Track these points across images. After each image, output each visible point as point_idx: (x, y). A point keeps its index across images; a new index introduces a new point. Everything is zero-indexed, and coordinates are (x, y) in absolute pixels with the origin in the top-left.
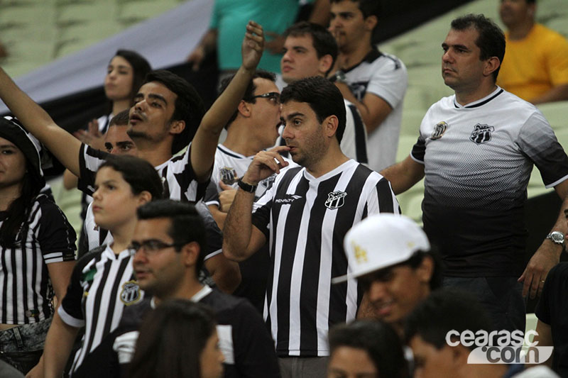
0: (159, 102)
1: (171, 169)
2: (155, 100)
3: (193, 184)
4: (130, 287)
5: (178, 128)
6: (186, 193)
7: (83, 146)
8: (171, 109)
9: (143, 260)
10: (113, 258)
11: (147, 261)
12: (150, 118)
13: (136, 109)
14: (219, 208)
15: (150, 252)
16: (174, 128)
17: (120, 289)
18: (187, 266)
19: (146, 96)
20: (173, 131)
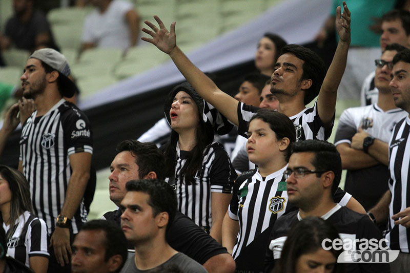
0: (291, 68)
1: (305, 120)
2: (288, 67)
3: (322, 130)
4: (276, 201)
5: (307, 85)
6: (317, 136)
7: (240, 104)
8: (300, 72)
9: (293, 181)
10: (260, 179)
11: (296, 182)
12: (286, 80)
13: (275, 75)
14: (349, 145)
15: (299, 176)
16: (304, 85)
17: (269, 203)
18: (325, 188)
19: (282, 65)
20: (304, 87)
